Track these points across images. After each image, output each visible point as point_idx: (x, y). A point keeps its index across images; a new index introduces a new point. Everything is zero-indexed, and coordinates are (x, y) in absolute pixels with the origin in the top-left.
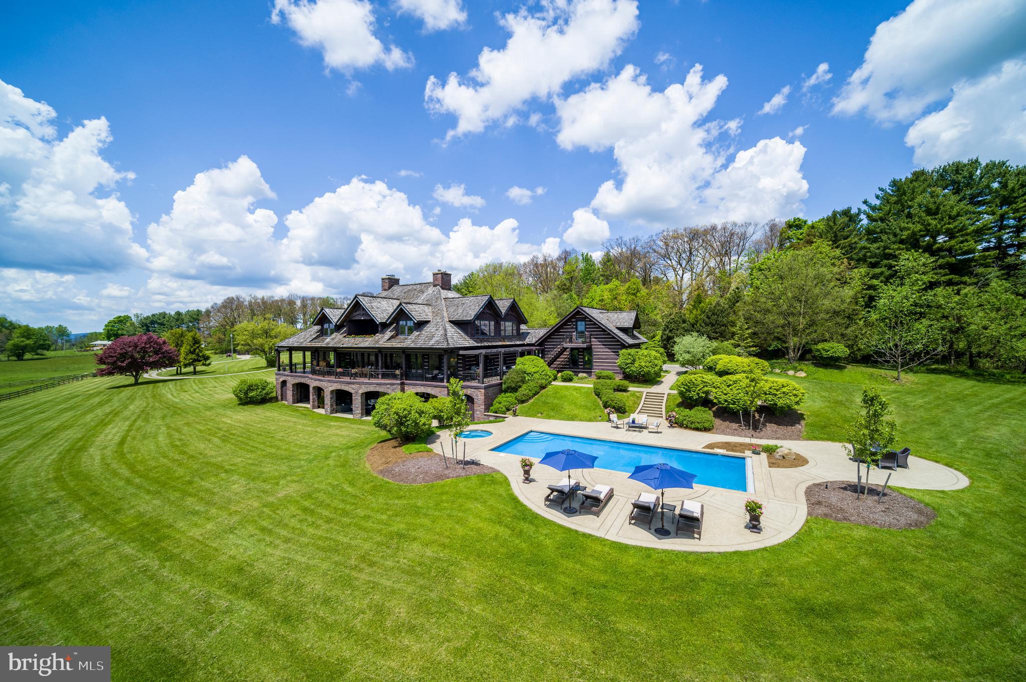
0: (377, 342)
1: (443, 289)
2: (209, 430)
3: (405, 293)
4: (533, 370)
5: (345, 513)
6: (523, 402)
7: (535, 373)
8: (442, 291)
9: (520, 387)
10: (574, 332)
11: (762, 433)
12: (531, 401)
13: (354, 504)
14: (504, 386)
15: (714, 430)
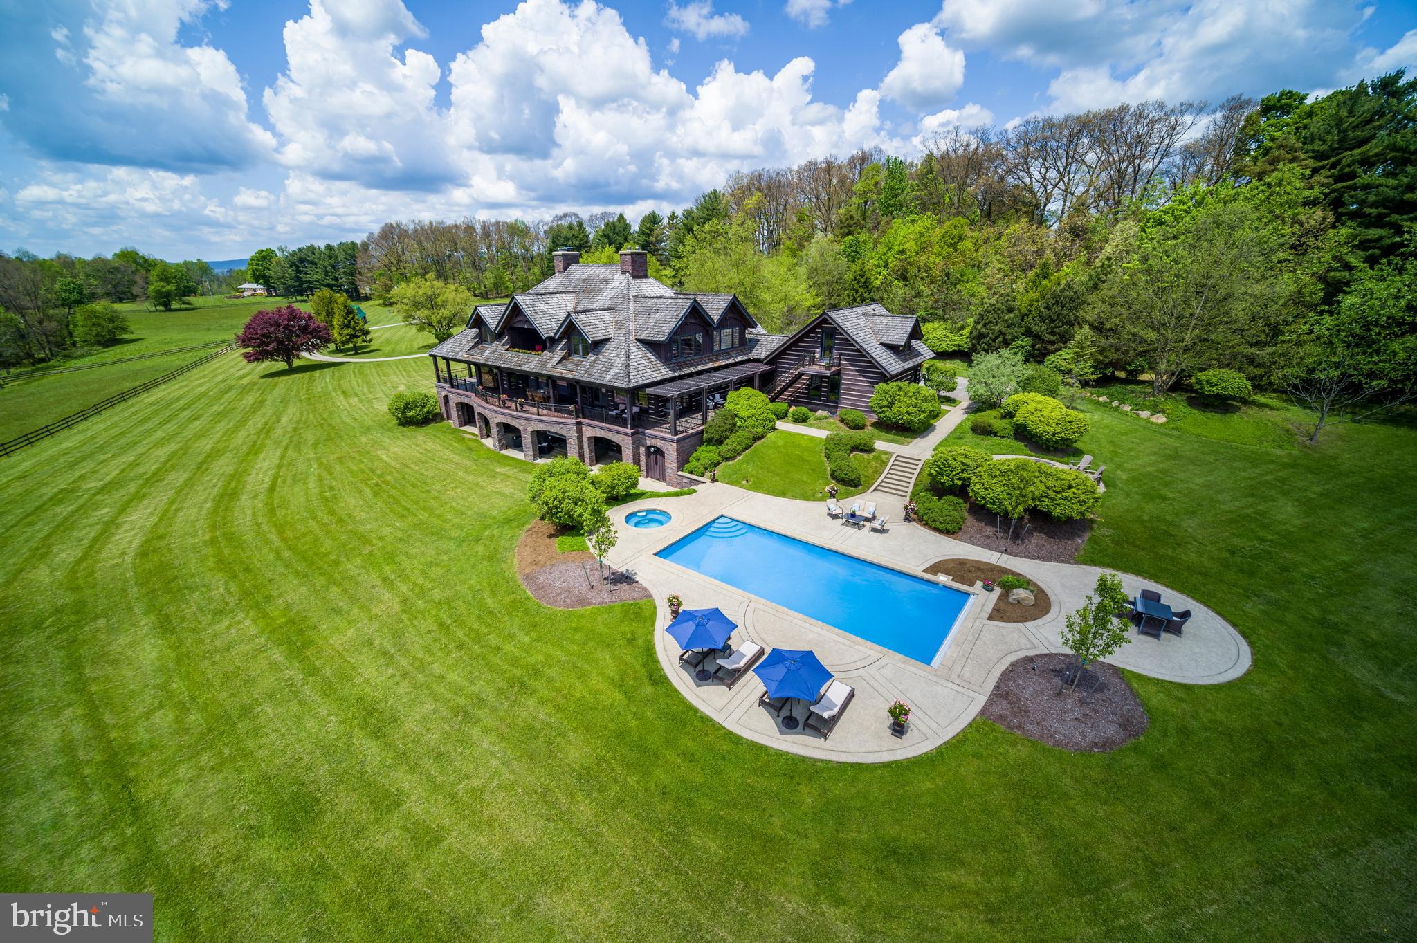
0: (544, 365)
1: (634, 277)
2: (363, 471)
3: (584, 280)
4: (746, 414)
5: (478, 639)
6: (728, 459)
7: (748, 417)
8: (632, 281)
9: (727, 438)
10: (817, 348)
11: (1022, 548)
12: (739, 458)
13: (489, 625)
14: (705, 436)
15: (960, 535)
